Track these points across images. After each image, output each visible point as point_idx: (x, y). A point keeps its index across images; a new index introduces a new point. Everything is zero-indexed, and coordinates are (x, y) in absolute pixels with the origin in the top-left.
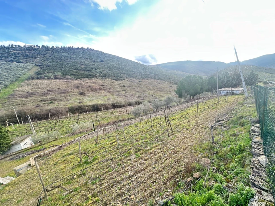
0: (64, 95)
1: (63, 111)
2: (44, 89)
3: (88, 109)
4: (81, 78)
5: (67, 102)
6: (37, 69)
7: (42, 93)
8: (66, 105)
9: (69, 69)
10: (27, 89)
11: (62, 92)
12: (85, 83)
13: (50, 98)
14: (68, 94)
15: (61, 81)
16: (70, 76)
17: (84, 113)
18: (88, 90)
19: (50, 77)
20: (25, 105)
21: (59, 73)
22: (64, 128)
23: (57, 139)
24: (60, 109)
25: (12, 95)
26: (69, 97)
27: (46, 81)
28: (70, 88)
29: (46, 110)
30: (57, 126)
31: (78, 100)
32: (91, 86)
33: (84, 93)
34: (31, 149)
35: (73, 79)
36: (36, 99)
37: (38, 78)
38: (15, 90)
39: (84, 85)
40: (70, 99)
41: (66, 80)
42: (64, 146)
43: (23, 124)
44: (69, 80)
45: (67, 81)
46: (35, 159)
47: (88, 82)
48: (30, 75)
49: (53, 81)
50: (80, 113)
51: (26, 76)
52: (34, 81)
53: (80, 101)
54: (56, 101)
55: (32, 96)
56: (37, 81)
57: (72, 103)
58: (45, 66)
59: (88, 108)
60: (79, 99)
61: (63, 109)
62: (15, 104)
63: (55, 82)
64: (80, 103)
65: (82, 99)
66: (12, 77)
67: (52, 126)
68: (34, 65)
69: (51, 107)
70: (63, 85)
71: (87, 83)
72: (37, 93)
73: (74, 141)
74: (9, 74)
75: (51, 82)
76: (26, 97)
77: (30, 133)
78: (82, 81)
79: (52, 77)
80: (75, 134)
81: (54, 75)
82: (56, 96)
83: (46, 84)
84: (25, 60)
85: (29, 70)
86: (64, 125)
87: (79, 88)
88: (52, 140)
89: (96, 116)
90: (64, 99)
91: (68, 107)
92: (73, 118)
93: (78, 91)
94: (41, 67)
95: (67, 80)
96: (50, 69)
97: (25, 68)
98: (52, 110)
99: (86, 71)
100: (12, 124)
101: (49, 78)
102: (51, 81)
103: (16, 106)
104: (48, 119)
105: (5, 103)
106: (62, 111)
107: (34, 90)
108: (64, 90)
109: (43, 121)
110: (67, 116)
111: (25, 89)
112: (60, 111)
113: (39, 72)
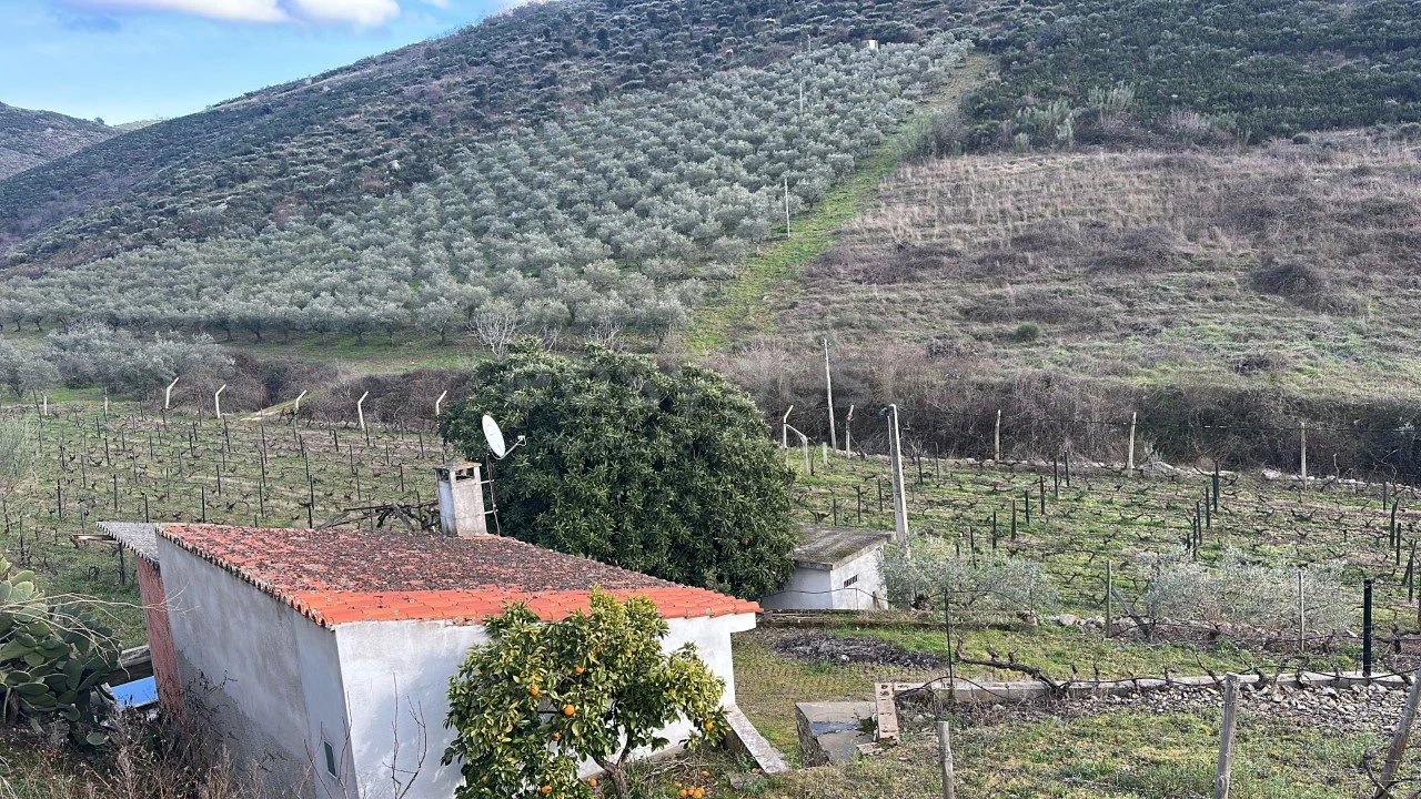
0: (1128, 281)
1: (1096, 417)
2: (999, 226)
3: (1313, 439)
4: (1307, 126)
5: (1136, 345)
6: (979, 74)
7: (980, 254)
8: (1128, 374)
9: (1204, 45)
10: (899, 220)
11: (1118, 252)
12: (1339, 177)
13: (1019, 301)
14: (1154, 279)
15: (1124, 158)
16: (1205, 110)
17: (1271, 474)
18: (1355, 253)
19: (1052, 132)
20: (873, 329)
21: (1122, 94)
22: (1084, 558)
23: (1023, 626)
24: (1074, 396)
25: (827, 260)
26: (1163, 306)
27: (1021, 165)
28: (1181, 222)
29: (980, 387)
30: (1034, 522)
31: (1235, 337)
32: (1391, 209)
33: (1305, 274)
34: (872, 626)
35: (1223, 143)
36: (938, 294)
37: (973, 146)
38: (845, 227)
39: (1320, 198)
40: (1167, 324)
41: (1158, 156)
42: (1083, 695)
43: (849, 452)
44: (1187, 153)
45: (1167, 163)
46: (899, 698)
47: (1368, 161)
48: (934, 120)
49: (1064, 159)
50: (1234, 462)
51: (911, 132)
52: (946, 165)
53: (1255, 349)
54: (1058, 328)
55: (919, 273)
56: (964, 163)
57: (1173, 360)
58: (1030, 46)
59: (1319, 426)
60: (1242, 330)
61: (1097, 401)
62: (831, 318)
63: (1079, 167)
64: (1248, 366)
65: (1270, 331)
66: (846, 142)
67: (1004, 518)
68: (967, 43)
69: (1012, 366)
70: (1131, 198)
71: (1362, 171)
72: (951, 254)
73: (1161, 688)
74: (832, 129)
75: (1051, 174)
76: (889, 278)
77: (875, 521)
78: (1308, 160)
79: (1066, 131)
80: (1162, 635)
81: (1078, 111)
82: (1064, 287)
83: (1015, 186)
84: (926, 15)
85: (933, 86)
86: (1081, 528)
87: (1260, 227)
88: (993, 620)
89: (1394, 533)
90: (1118, 317)
91: (1139, 393)
92: (1165, 492)
93: (1254, 254)
94: (1010, 52)
95: (1174, 155)
96: (1061, 66)
97: (916, 78)
98: (1019, 394)
99: (1368, 52)
100: (804, 438)
101: (1042, 139)
102: (1049, 163)
103: (835, 333)
104: (982, 456)
105: (794, 305)
106: (1086, 412)
107: (936, 231)
108: (1134, 242)
109: (951, 461)
110: (1118, 466)
111: (890, 226)
112: (1072, 408)
113: (990, 95)
